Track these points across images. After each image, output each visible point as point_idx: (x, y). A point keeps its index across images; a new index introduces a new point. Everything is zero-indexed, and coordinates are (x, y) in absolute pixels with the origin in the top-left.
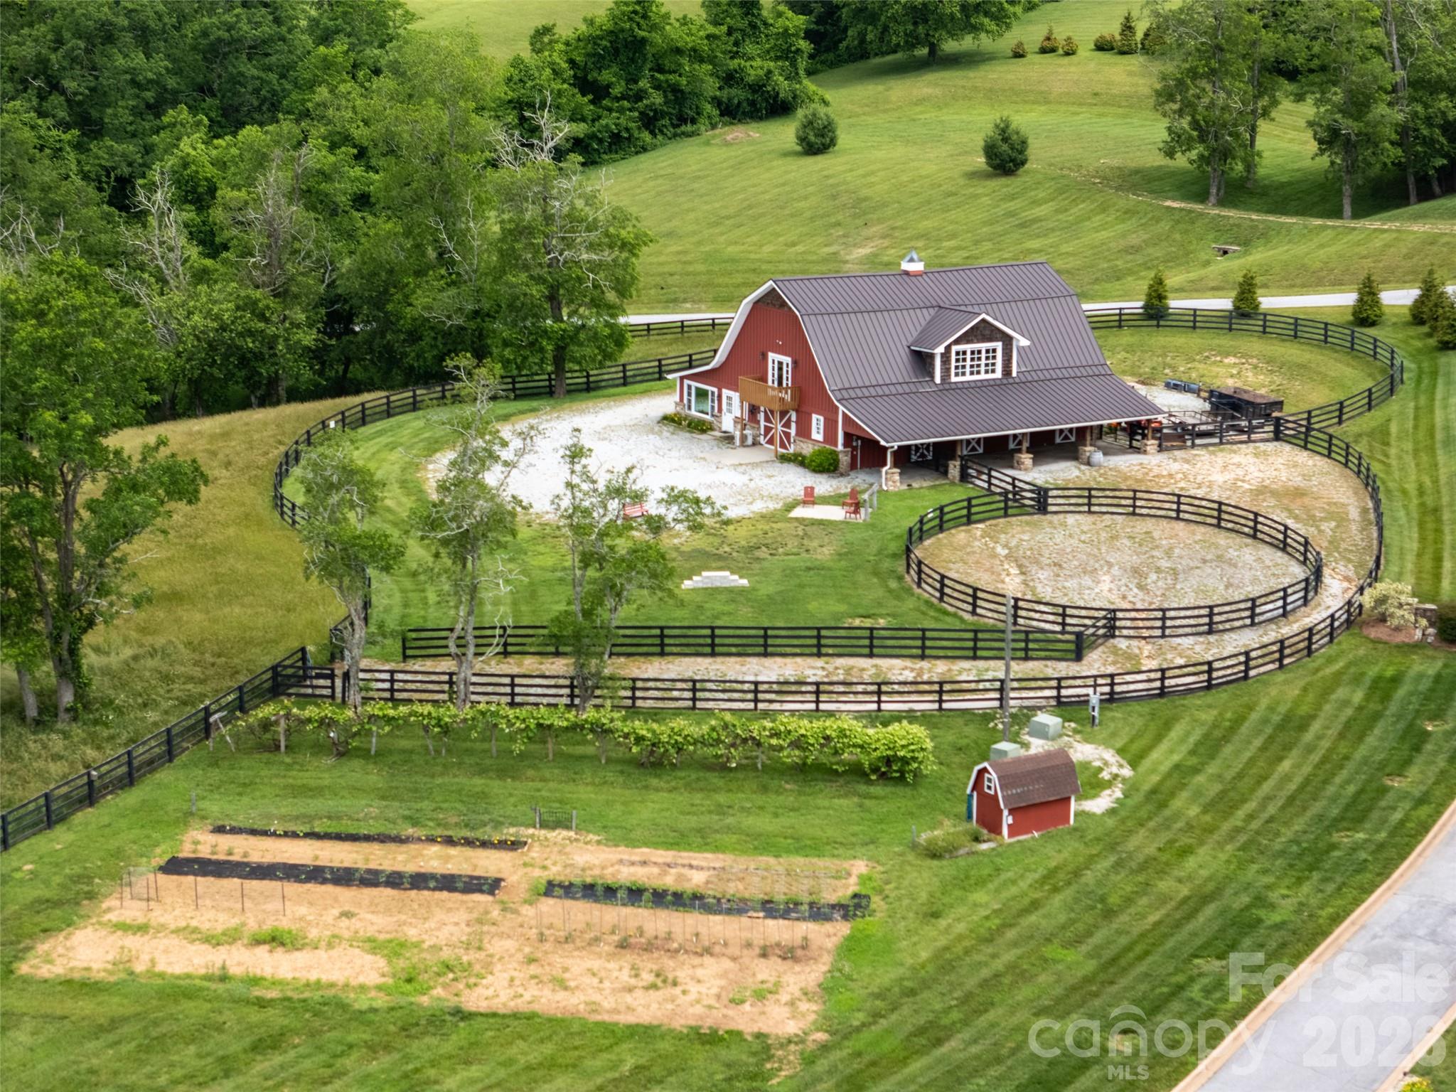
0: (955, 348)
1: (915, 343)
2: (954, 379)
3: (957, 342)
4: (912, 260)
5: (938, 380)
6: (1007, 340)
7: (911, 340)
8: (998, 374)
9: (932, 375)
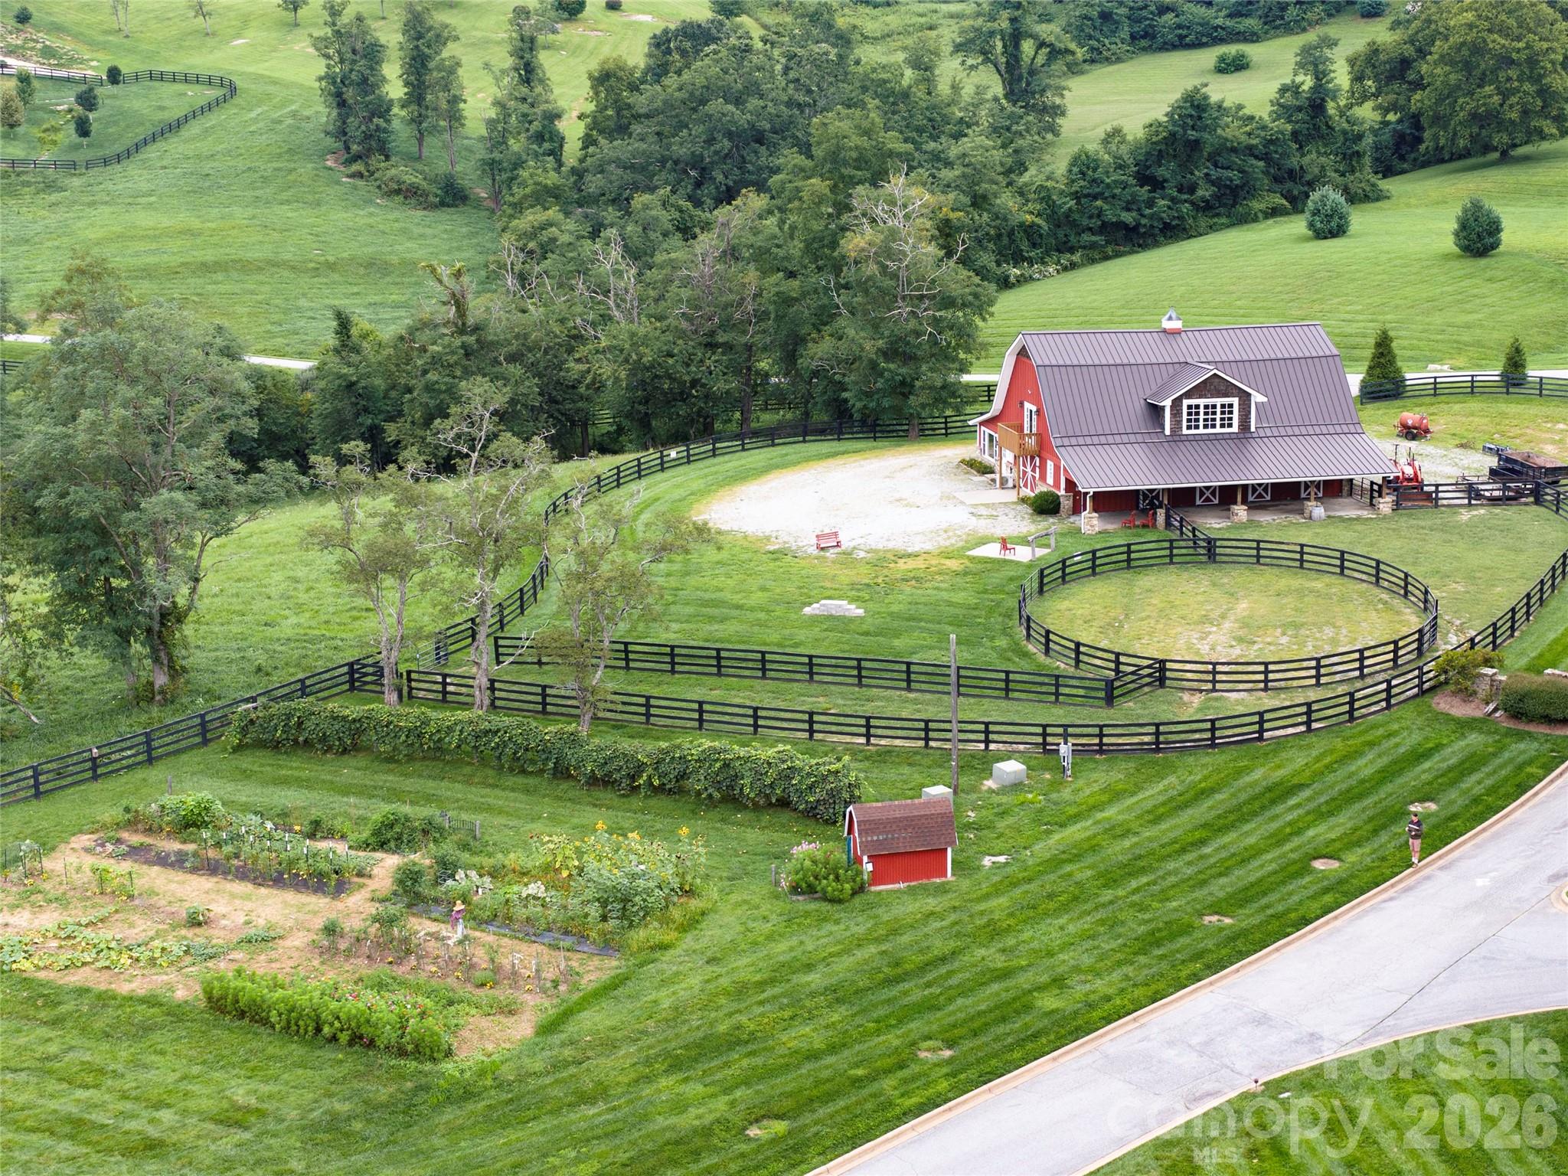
0: (1186, 402)
1: (1153, 396)
2: (1185, 431)
3: (1188, 395)
4: (1170, 318)
5: (1167, 432)
6: (1245, 397)
7: (1148, 393)
8: (1235, 429)
9: (1162, 427)
